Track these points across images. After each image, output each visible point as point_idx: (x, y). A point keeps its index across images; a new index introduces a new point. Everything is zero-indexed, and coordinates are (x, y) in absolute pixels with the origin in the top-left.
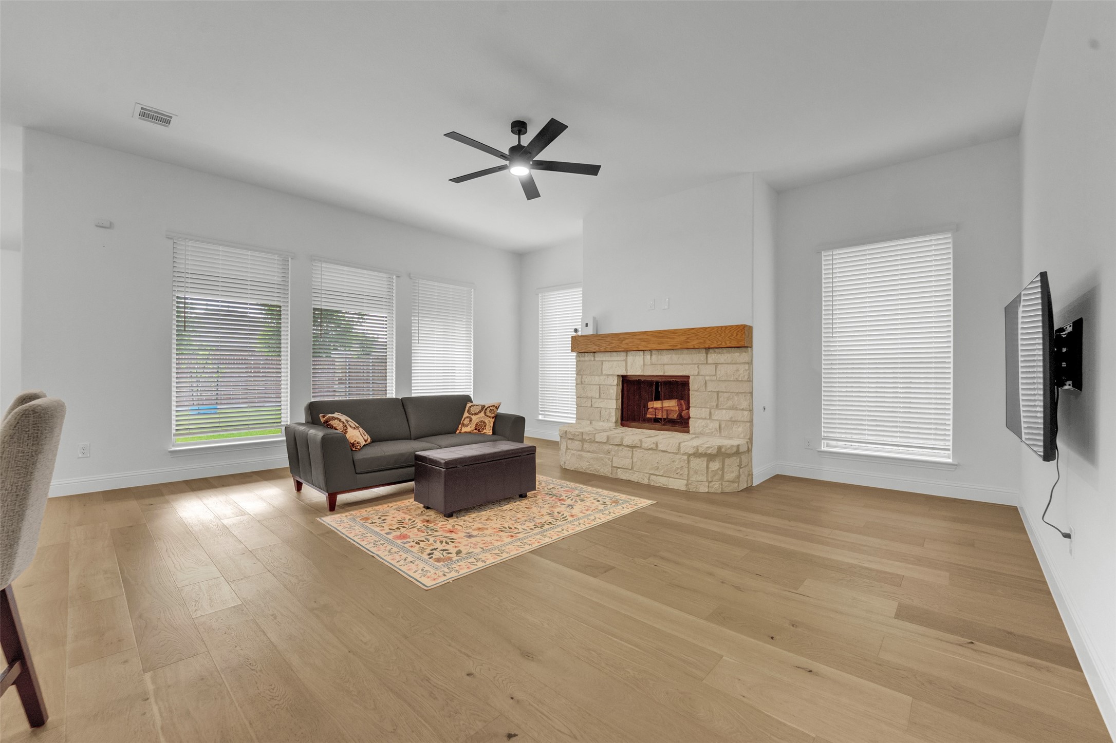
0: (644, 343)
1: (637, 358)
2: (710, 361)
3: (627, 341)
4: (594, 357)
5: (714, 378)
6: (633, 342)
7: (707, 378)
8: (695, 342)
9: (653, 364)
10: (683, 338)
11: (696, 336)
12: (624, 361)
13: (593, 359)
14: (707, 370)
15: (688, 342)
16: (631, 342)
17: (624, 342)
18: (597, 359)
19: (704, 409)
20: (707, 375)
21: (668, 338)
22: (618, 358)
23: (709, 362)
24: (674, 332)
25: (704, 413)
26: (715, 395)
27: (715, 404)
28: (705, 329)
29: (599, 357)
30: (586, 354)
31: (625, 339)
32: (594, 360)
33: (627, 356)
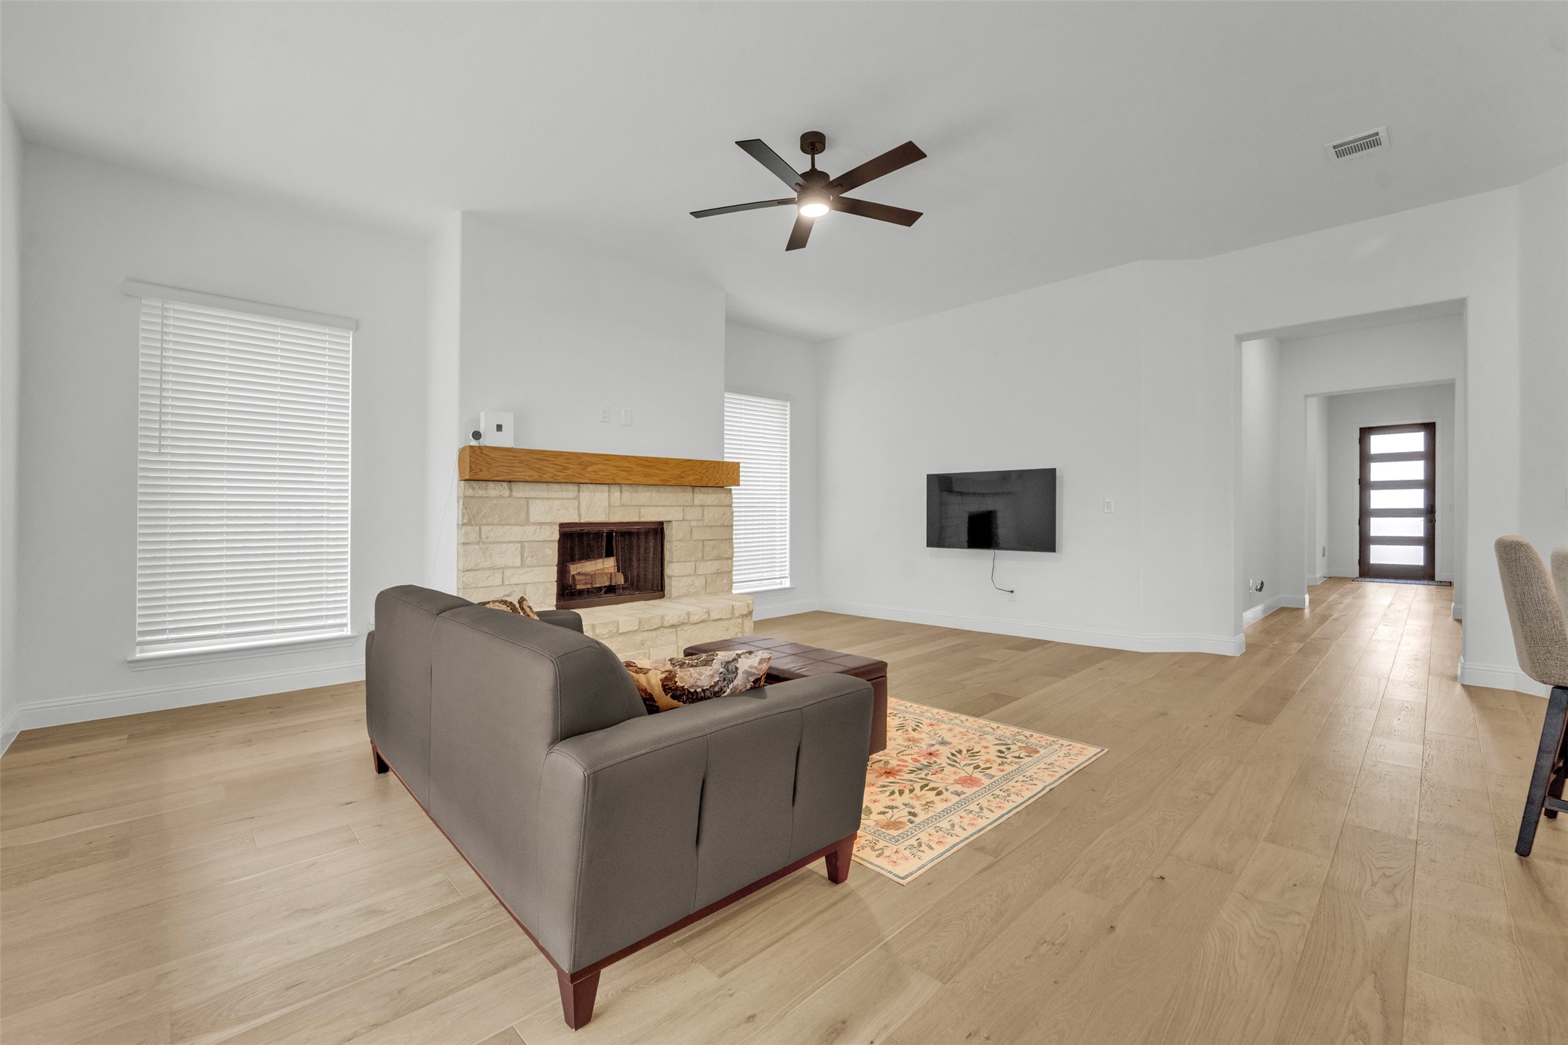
0: (623, 474)
1: (598, 495)
2: (697, 502)
3: (595, 468)
4: (511, 490)
5: (701, 523)
6: (605, 470)
7: (693, 524)
8: (691, 478)
9: (623, 506)
10: (677, 471)
11: (692, 470)
12: (574, 499)
13: (507, 493)
14: (693, 514)
15: (683, 477)
16: (602, 470)
17: (590, 469)
18: (515, 494)
19: (688, 564)
20: (694, 520)
21: (658, 469)
22: (564, 495)
23: (695, 504)
24: (666, 461)
25: (688, 567)
26: (701, 543)
27: (700, 555)
28: (702, 462)
29: (521, 491)
30: (491, 484)
31: (592, 464)
32: (510, 496)
33: (579, 491)
